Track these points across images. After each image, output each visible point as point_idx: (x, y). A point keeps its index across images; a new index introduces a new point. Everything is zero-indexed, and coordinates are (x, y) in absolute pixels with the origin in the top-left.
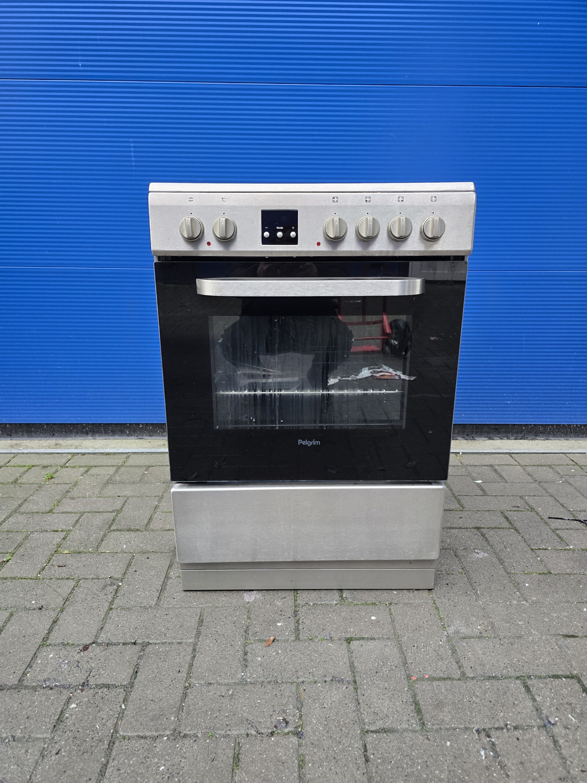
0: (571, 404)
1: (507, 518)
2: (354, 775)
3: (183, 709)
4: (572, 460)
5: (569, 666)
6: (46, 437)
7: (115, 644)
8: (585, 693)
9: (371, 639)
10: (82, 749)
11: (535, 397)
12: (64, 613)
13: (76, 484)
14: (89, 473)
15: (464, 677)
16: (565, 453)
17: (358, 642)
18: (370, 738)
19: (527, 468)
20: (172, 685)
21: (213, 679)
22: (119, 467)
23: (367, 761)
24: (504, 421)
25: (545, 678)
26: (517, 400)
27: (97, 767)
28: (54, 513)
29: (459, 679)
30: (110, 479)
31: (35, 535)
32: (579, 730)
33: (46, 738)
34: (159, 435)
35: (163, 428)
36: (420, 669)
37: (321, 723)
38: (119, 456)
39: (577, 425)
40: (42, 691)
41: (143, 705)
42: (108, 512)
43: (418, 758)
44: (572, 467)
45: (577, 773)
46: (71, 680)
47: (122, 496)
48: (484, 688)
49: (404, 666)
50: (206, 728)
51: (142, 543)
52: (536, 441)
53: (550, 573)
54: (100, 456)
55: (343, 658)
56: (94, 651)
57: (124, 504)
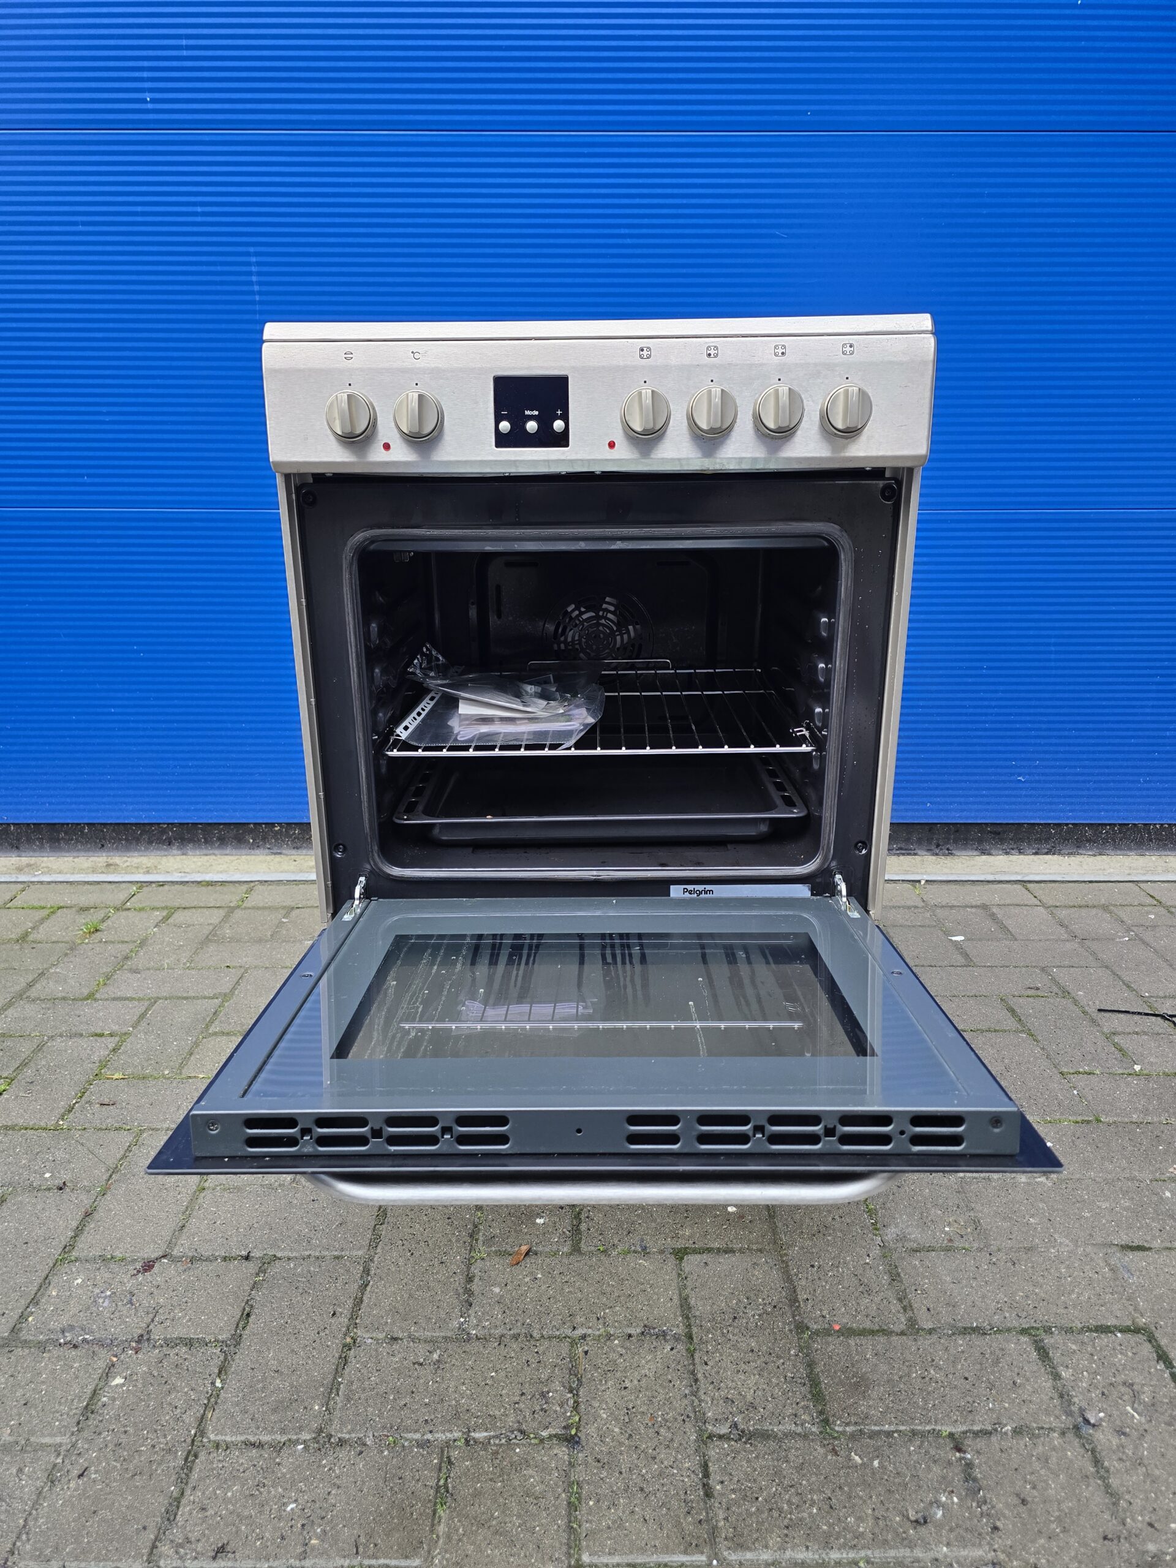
0: (1150, 781)
1: (1012, 1011)
2: (680, 1523)
3: (338, 1390)
4: (1151, 896)
5: (1131, 1308)
6: (88, 850)
7: (207, 1260)
8: (1161, 1363)
9: (726, 1252)
10: (131, 1467)
11: (1075, 767)
12: (108, 1197)
13: (143, 943)
14: (171, 921)
15: (913, 1328)
16: (1138, 882)
17: (698, 1257)
18: (714, 1451)
19: (1058, 912)
20: (318, 1341)
21: (401, 1328)
22: (232, 910)
23: (708, 1494)
24: (1013, 818)
25: (1082, 1331)
26: (1038, 775)
27: (160, 1504)
28: (96, 1000)
29: (902, 1333)
30: (213, 932)
31: (58, 1043)
32: (1148, 1437)
33: (60, 1445)
36: (824, 1313)
37: (616, 1419)
38: (231, 887)
39: (1162, 825)
40: (56, 1352)
41: (258, 1381)
42: (205, 998)
43: (811, 1491)
44: (1150, 908)
45: (1140, 1525)
46: (115, 1330)
47: (234, 967)
48: (953, 1351)
49: (791, 1306)
50: (384, 1427)
52: (1079, 858)
53: (1098, 1121)
54: (195, 888)
55: (666, 1290)
56: (164, 1272)
57: (238, 983)
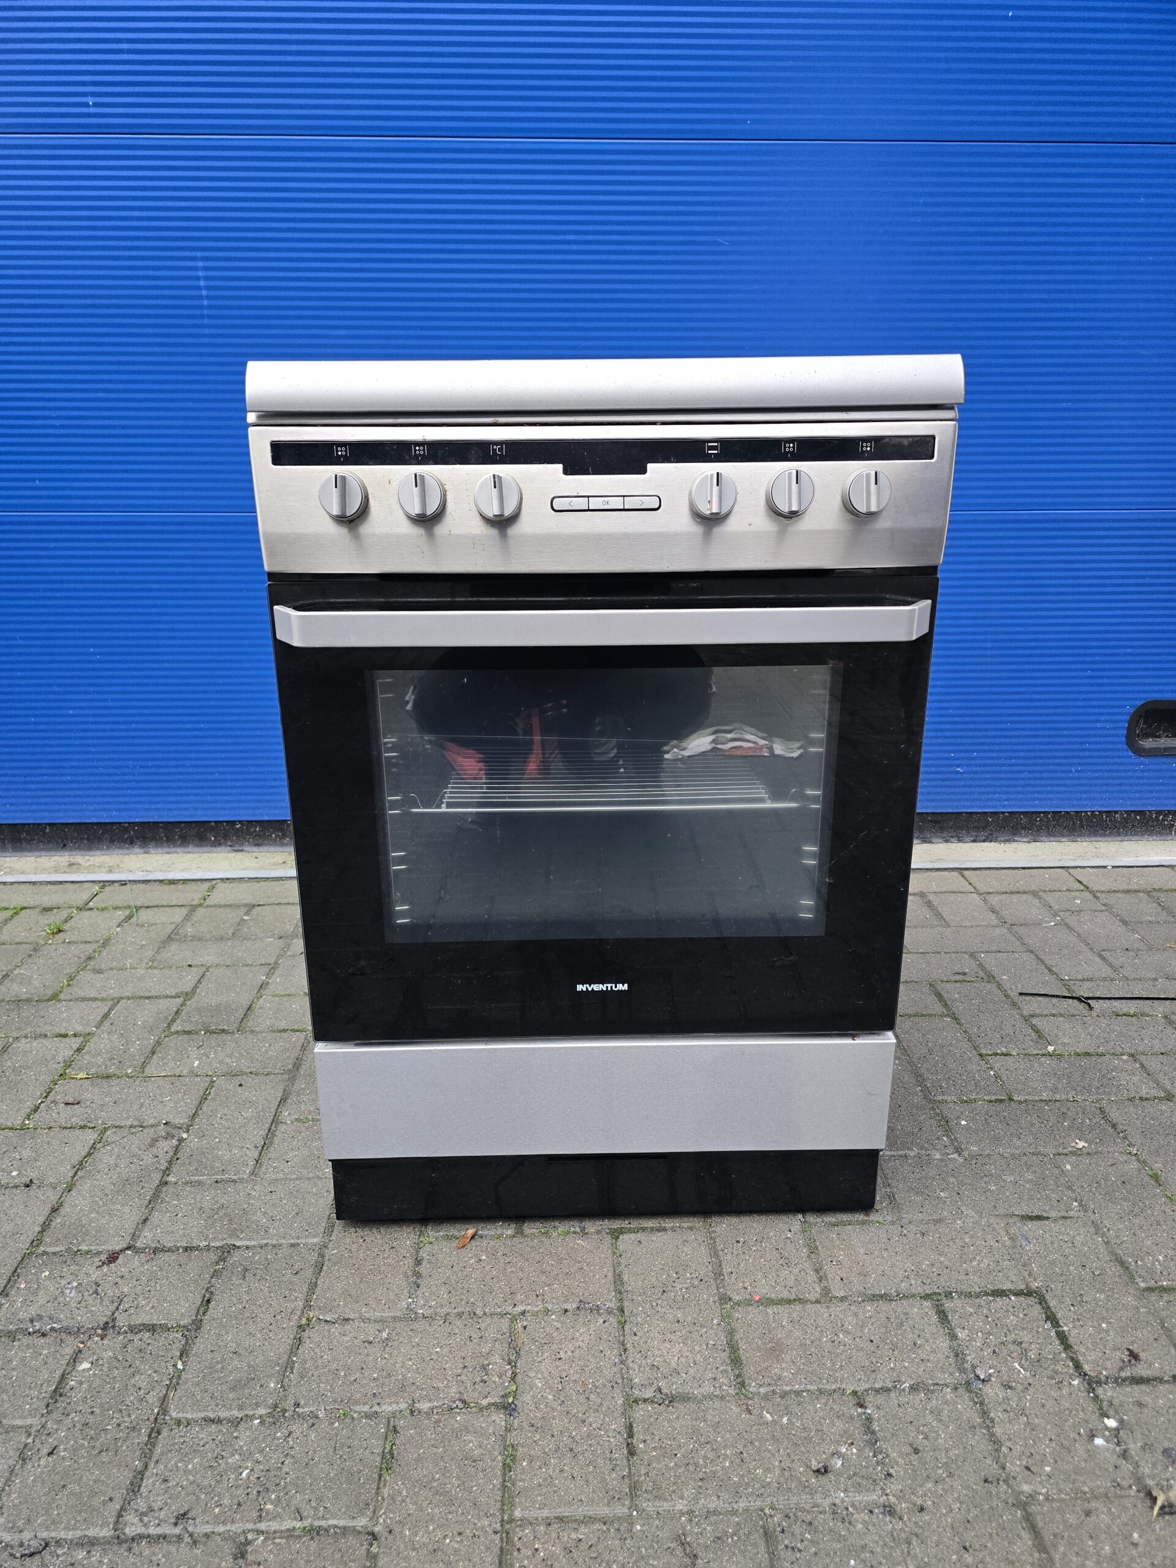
0: (1081, 771)
1: (939, 996)
2: (604, 1479)
3: (292, 1368)
4: (1080, 882)
5: (1026, 1274)
6: (50, 850)
7: (169, 1250)
8: (1049, 1322)
9: (658, 1231)
10: (98, 1444)
11: (1011, 758)
12: (74, 1193)
13: (106, 943)
14: (134, 920)
15: (826, 1297)
16: (1068, 867)
17: (632, 1236)
18: (640, 1412)
19: (990, 898)
20: (274, 1324)
21: (353, 1310)
22: (193, 908)
23: (632, 1453)
24: (951, 807)
25: (978, 1295)
26: (976, 765)
27: (125, 1477)
28: (60, 1001)
29: (818, 1302)
30: (175, 932)
31: (23, 1044)
32: (1031, 1390)
33: (31, 1426)
34: (274, 843)
35: (282, 830)
36: (746, 1285)
37: (550, 1388)
38: (194, 886)
39: (1093, 812)
40: (25, 1340)
41: (217, 1363)
42: (167, 997)
43: (725, 1448)
44: (1077, 894)
45: (1018, 1469)
46: (83, 1318)
48: (861, 1316)
49: (716, 1280)
50: (335, 1401)
51: (231, 1056)
52: (1014, 845)
53: (1011, 1100)
54: (157, 886)
55: (602, 1268)
56: (130, 1263)
57: (199, 981)
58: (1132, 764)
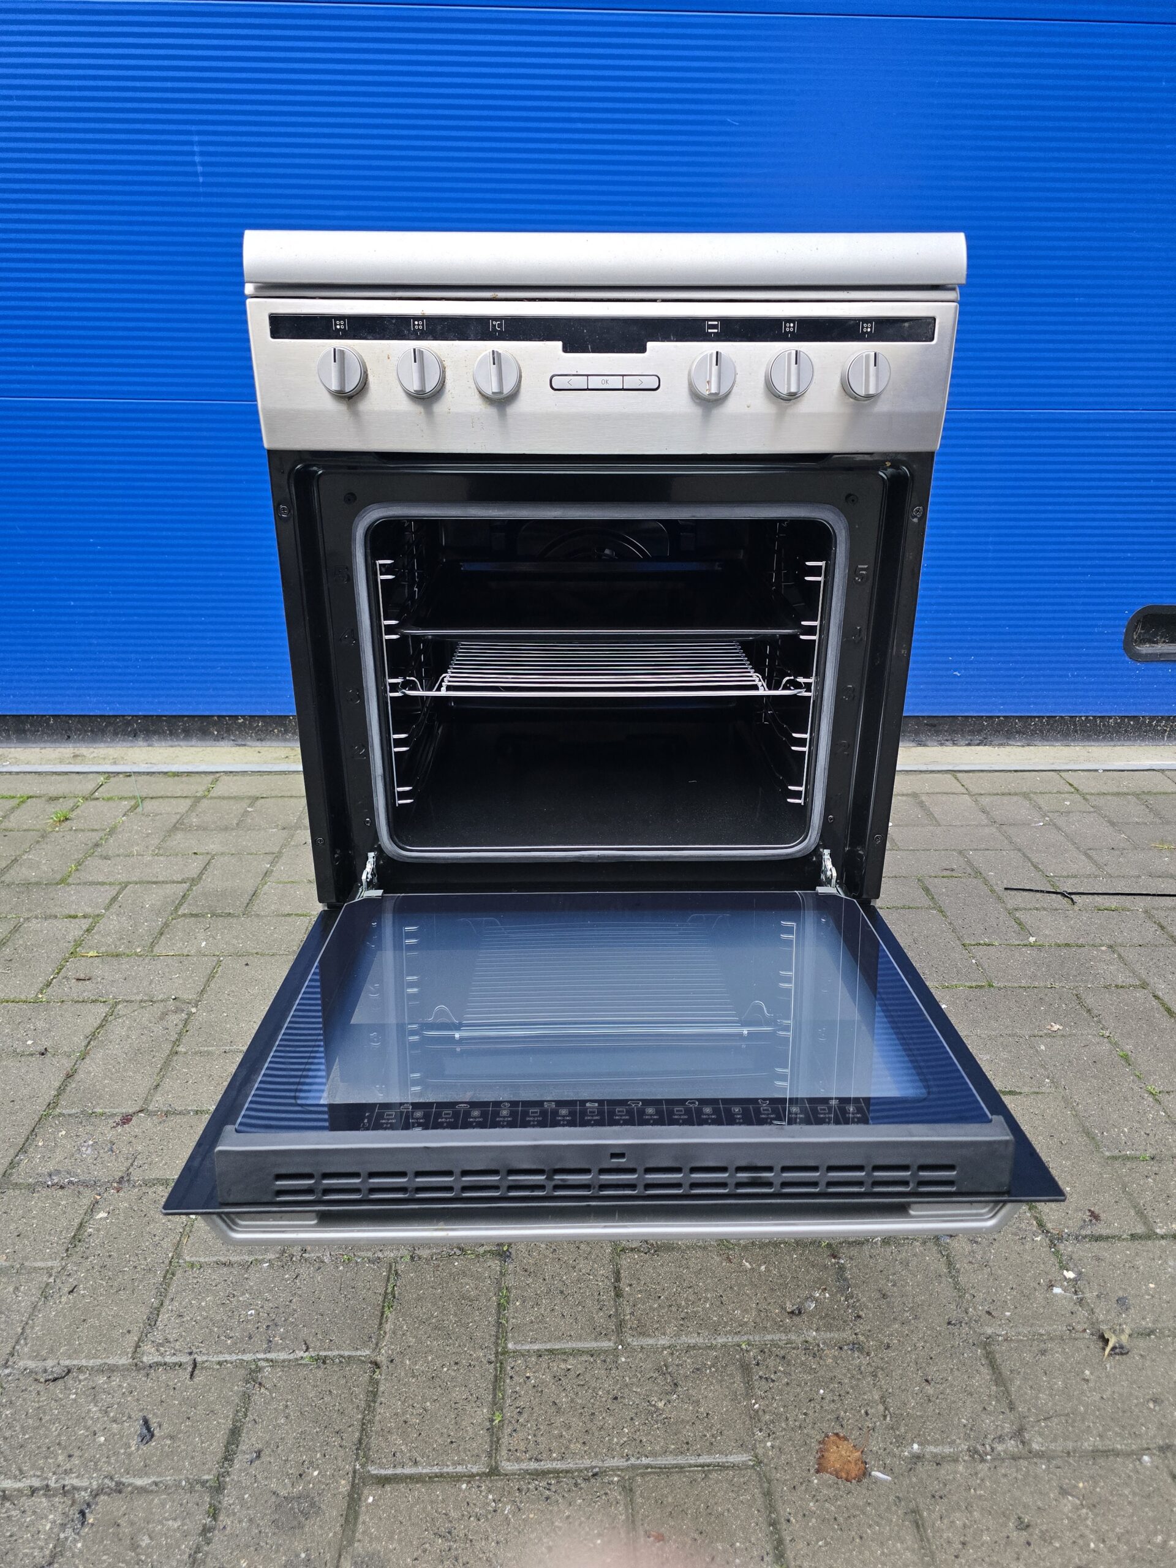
1: (927, 890)
2: (592, 1318)
4: (1071, 785)
6: (55, 741)
7: (180, 1113)
10: (116, 1284)
11: (1008, 662)
12: (87, 1060)
13: (112, 831)
14: (139, 810)
16: (1060, 771)
18: (625, 1261)
19: (981, 799)
22: (198, 800)
23: (618, 1294)
24: (948, 711)
26: (974, 669)
27: (142, 1313)
28: (69, 885)
30: (180, 821)
31: (34, 924)
33: (52, 1268)
34: (277, 738)
35: (284, 725)
38: (198, 778)
39: (1087, 717)
40: (45, 1192)
42: (174, 882)
43: (705, 1291)
44: (1067, 796)
45: (980, 1313)
46: (98, 1173)
47: (202, 854)
50: (339, 1248)
51: (237, 937)
52: (1008, 749)
53: (990, 986)
54: (161, 778)
56: (142, 1125)
57: (205, 868)
58: (1128, 669)
